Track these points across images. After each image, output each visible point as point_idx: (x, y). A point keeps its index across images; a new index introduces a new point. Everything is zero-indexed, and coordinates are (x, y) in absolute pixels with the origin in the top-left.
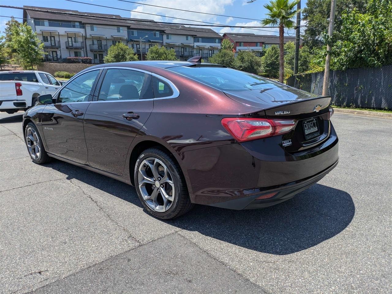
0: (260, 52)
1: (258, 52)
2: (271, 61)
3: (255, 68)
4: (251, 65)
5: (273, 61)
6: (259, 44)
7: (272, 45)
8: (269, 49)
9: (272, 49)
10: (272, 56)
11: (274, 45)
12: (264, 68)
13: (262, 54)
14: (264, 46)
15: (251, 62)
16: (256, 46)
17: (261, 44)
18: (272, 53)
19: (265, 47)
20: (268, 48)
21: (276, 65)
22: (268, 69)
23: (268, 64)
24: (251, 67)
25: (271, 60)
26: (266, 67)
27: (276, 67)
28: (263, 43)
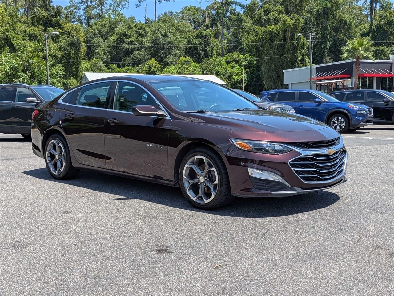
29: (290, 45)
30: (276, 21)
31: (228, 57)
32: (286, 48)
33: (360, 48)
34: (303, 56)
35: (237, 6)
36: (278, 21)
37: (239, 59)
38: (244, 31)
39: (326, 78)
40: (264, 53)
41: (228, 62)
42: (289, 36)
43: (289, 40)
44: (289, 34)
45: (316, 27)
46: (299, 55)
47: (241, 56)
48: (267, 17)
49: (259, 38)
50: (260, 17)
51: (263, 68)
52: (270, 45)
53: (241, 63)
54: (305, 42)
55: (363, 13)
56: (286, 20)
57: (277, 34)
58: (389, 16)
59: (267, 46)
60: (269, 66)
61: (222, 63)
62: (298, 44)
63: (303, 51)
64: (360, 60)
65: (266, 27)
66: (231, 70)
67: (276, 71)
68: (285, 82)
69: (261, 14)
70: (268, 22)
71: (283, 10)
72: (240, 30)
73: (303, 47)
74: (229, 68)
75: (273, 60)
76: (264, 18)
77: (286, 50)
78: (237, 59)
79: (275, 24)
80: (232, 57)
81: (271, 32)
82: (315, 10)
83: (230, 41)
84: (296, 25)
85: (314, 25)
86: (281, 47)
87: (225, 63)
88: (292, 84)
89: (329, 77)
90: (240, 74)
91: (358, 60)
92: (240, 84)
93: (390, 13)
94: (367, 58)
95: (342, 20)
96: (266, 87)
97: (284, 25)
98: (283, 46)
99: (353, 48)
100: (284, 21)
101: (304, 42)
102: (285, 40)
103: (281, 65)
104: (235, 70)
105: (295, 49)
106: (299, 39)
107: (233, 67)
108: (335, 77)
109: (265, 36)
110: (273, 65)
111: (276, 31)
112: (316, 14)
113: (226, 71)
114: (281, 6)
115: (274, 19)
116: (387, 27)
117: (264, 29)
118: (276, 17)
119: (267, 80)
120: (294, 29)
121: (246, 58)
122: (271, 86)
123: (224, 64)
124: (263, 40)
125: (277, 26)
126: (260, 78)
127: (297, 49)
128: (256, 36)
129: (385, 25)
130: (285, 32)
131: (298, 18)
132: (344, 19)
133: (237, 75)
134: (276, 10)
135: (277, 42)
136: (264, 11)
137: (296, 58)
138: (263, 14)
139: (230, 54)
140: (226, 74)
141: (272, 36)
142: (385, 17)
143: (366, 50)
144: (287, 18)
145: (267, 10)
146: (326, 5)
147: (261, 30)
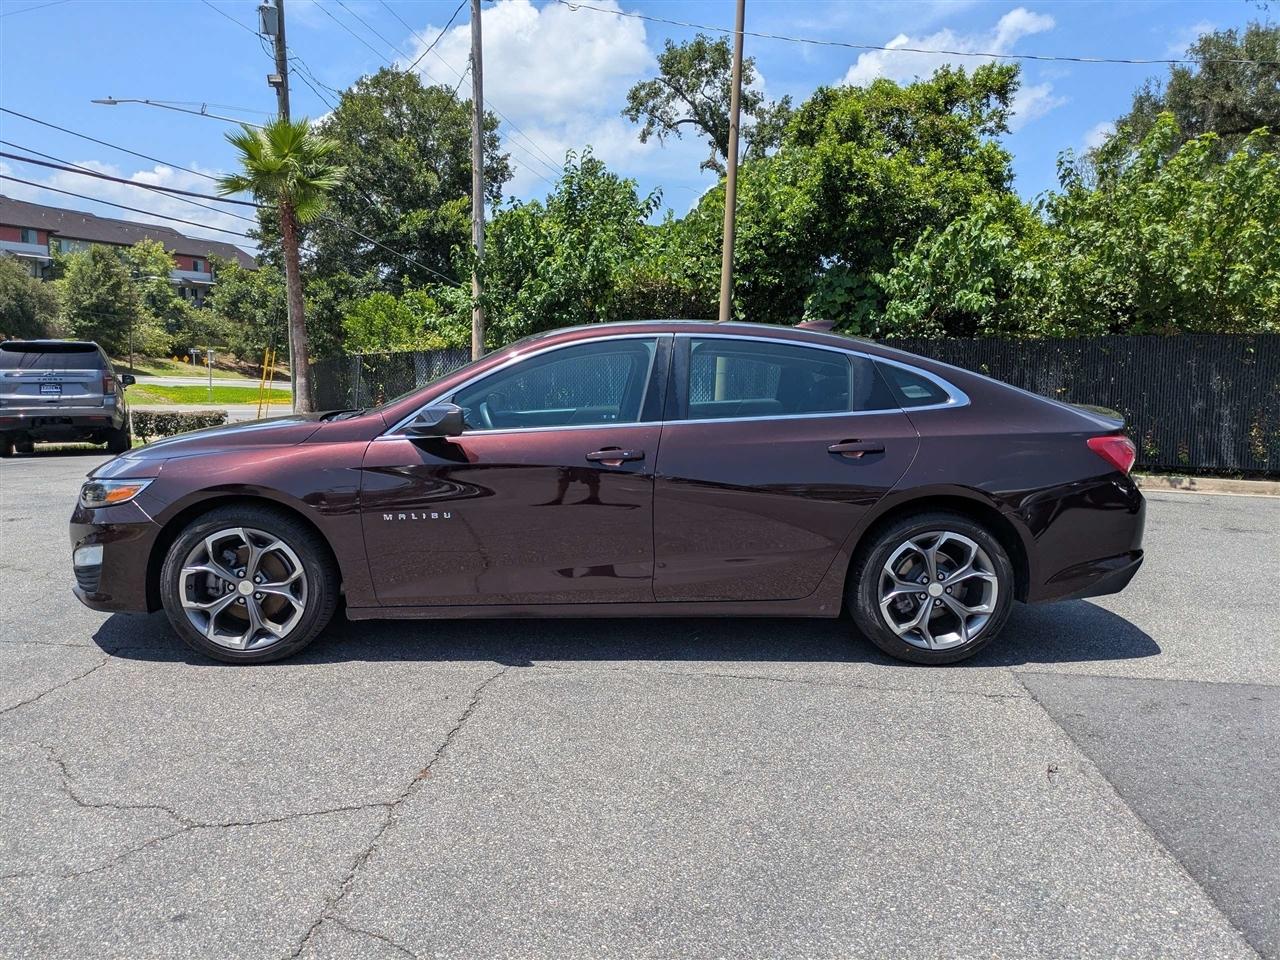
0: (42, 263)
1: (35, 262)
2: (94, 300)
3: (39, 317)
4: (21, 307)
5: (103, 299)
6: (33, 235)
7: (93, 247)
8: (76, 257)
9: (94, 258)
10: (95, 283)
11: (99, 245)
12: (71, 319)
13: (52, 271)
14: (56, 244)
15: (20, 296)
16: (23, 241)
17: (44, 236)
18: (93, 271)
19: (58, 249)
20: (72, 252)
21: (115, 313)
22: (84, 323)
23: (85, 308)
24: (20, 313)
25: (95, 294)
26: (77, 315)
27: (117, 318)
28: (50, 233)
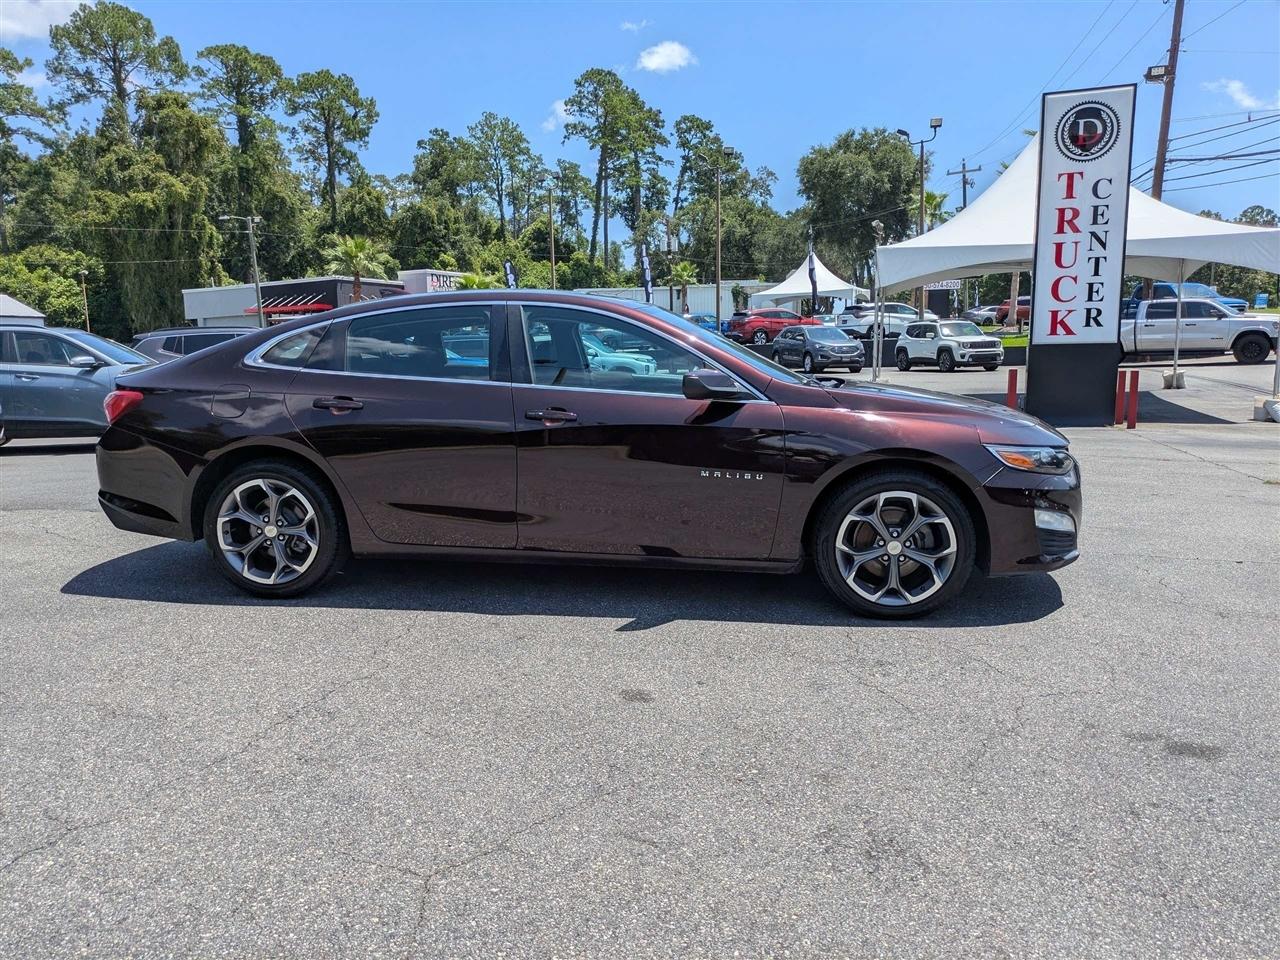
29: (184, 239)
30: (149, 184)
31: (32, 253)
32: (176, 242)
33: (361, 255)
34: (213, 262)
35: (32, 141)
36: (155, 184)
37: (59, 261)
38: (55, 199)
39: (284, 309)
40: (128, 251)
41: (32, 267)
42: (179, 218)
43: (180, 227)
44: (181, 215)
45: (225, 204)
46: (203, 259)
47: (63, 255)
48: (126, 173)
49: (114, 217)
50: (109, 173)
51: (126, 284)
52: (140, 233)
53: (65, 271)
54: (215, 233)
55: (303, 187)
56: (173, 185)
57: (155, 212)
58: (367, 198)
59: (134, 237)
60: (142, 281)
61: (16, 268)
62: (200, 238)
63: (211, 253)
64: (362, 279)
65: (127, 196)
66: (43, 286)
67: (156, 292)
68: (188, 316)
69: (111, 165)
70: (129, 184)
71: (162, 162)
72: (46, 196)
73: (210, 245)
74: (36, 282)
75: (149, 267)
76: (118, 175)
77: (175, 248)
78: (55, 260)
79: (147, 191)
80: (41, 256)
81: (141, 207)
82: (218, 170)
83: (22, 220)
84: (194, 198)
85: (220, 201)
86: (163, 242)
87: (24, 267)
88: (205, 319)
89: (291, 309)
90: (68, 294)
91: (357, 279)
92: (69, 317)
93: (369, 194)
94: (373, 274)
95: (275, 197)
96: (136, 325)
97: (170, 194)
98: (168, 240)
99: (346, 253)
100: (167, 186)
101: (211, 234)
102: (172, 226)
103: (167, 280)
104: (52, 284)
105: (194, 247)
106: (201, 227)
107: (46, 279)
108: (303, 307)
109: (128, 215)
110: (149, 280)
111: (152, 206)
112: (221, 180)
113: (29, 287)
114: (157, 152)
115: (144, 179)
116: (366, 218)
117: (123, 199)
118: (149, 176)
119: (138, 311)
120: (190, 207)
121: (77, 260)
122: (149, 323)
123: (22, 270)
124: (123, 223)
125: (154, 195)
126: (120, 304)
127: (198, 248)
128: (104, 213)
129: (362, 214)
130: (170, 209)
131: (197, 182)
132: (281, 195)
133: (59, 297)
134: (147, 161)
135: (154, 230)
136: (117, 160)
137: (199, 266)
138: (114, 168)
139: (35, 249)
140: (30, 293)
141: (143, 215)
142: (362, 198)
143: (371, 259)
144: (172, 180)
145: (124, 158)
146: (246, 163)
147: (116, 201)
